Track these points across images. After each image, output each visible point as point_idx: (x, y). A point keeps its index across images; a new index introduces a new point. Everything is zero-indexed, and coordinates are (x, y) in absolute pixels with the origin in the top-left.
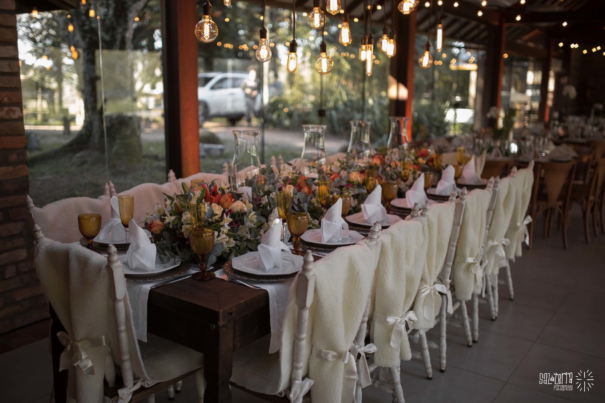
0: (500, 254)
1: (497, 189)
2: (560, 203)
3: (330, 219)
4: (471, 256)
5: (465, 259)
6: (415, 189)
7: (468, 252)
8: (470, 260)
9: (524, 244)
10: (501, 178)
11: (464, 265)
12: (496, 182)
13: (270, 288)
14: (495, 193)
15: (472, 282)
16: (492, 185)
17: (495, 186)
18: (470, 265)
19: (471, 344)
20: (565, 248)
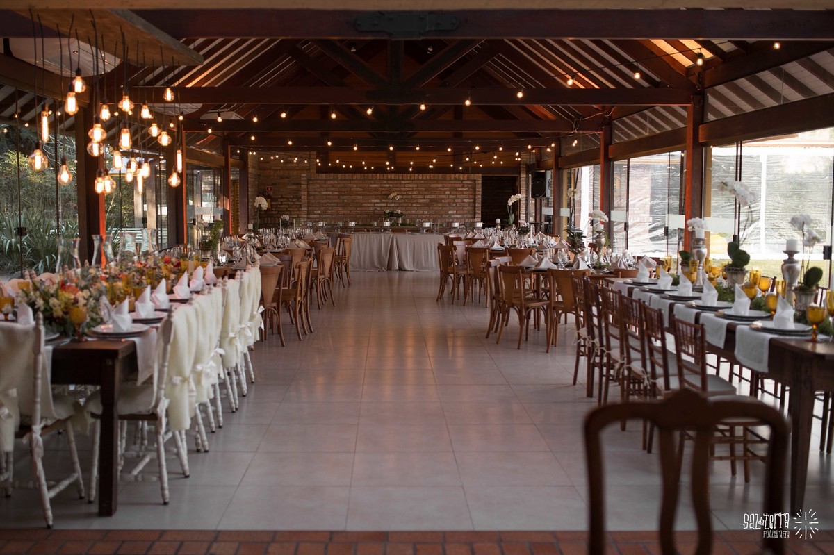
0: (248, 334)
1: (242, 280)
2: (275, 304)
3: (143, 301)
4: (232, 331)
5: (228, 334)
6: (181, 285)
7: (230, 328)
8: (231, 335)
9: (260, 329)
10: (229, 278)
11: (228, 340)
12: (242, 275)
13: (136, 340)
14: (241, 283)
15: (235, 352)
16: (239, 277)
17: (241, 278)
18: (232, 339)
19: (234, 410)
20: (283, 346)
